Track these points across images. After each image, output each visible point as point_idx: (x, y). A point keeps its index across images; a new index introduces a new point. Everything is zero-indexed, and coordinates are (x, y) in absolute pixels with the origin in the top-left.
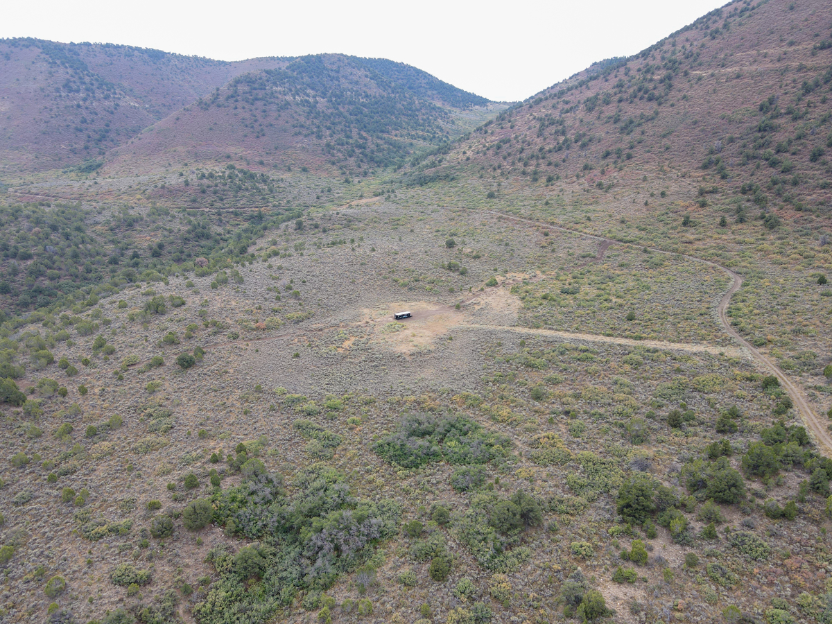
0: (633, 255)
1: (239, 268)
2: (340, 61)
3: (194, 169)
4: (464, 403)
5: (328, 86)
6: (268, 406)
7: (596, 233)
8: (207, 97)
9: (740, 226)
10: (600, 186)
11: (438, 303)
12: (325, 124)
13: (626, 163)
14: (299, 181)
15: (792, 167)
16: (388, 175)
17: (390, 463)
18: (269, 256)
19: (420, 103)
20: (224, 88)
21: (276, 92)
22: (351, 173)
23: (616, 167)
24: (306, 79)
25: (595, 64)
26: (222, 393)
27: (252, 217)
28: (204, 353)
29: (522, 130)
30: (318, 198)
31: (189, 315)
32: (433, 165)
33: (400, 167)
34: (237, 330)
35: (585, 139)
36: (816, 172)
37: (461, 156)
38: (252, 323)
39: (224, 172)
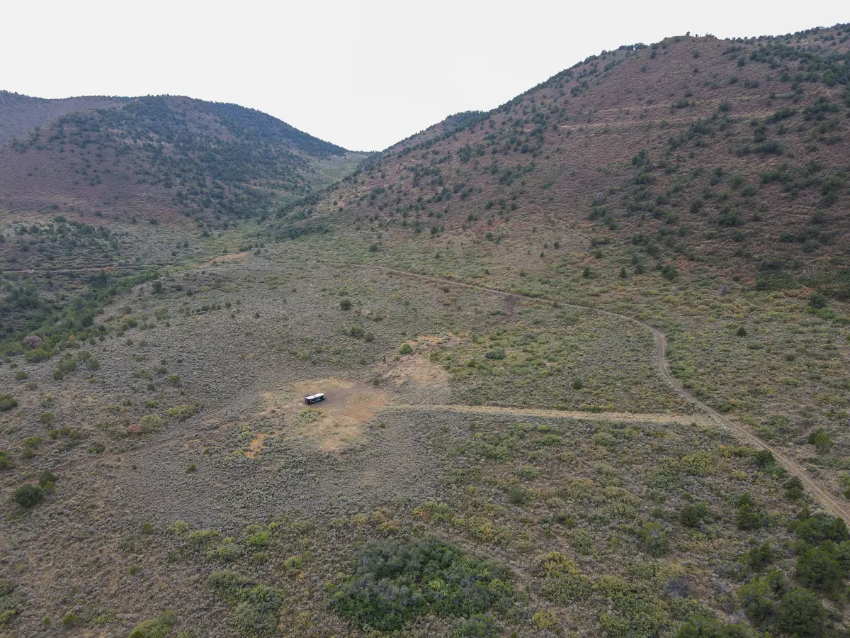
0: (544, 311)
1: (86, 347)
2: (185, 103)
3: (10, 222)
4: (430, 518)
5: (174, 130)
6: (164, 555)
7: (499, 287)
8: (24, 138)
9: (640, 277)
10: (489, 237)
11: (349, 379)
12: (174, 172)
13: (512, 213)
14: (148, 235)
15: (676, 219)
16: (251, 227)
17: (360, 627)
18: (125, 328)
19: (276, 151)
20: (45, 127)
21: (112, 134)
22: (209, 226)
23: (502, 218)
24: (147, 121)
25: (450, 117)
26: (91, 542)
27: (93, 279)
28: (54, 480)
29: (393, 180)
30: (174, 254)
31: (24, 423)
32: (303, 216)
33: (263, 219)
34: (100, 438)
35: (466, 189)
36: (699, 223)
37: (332, 207)
38: (121, 426)
39: (52, 226)
